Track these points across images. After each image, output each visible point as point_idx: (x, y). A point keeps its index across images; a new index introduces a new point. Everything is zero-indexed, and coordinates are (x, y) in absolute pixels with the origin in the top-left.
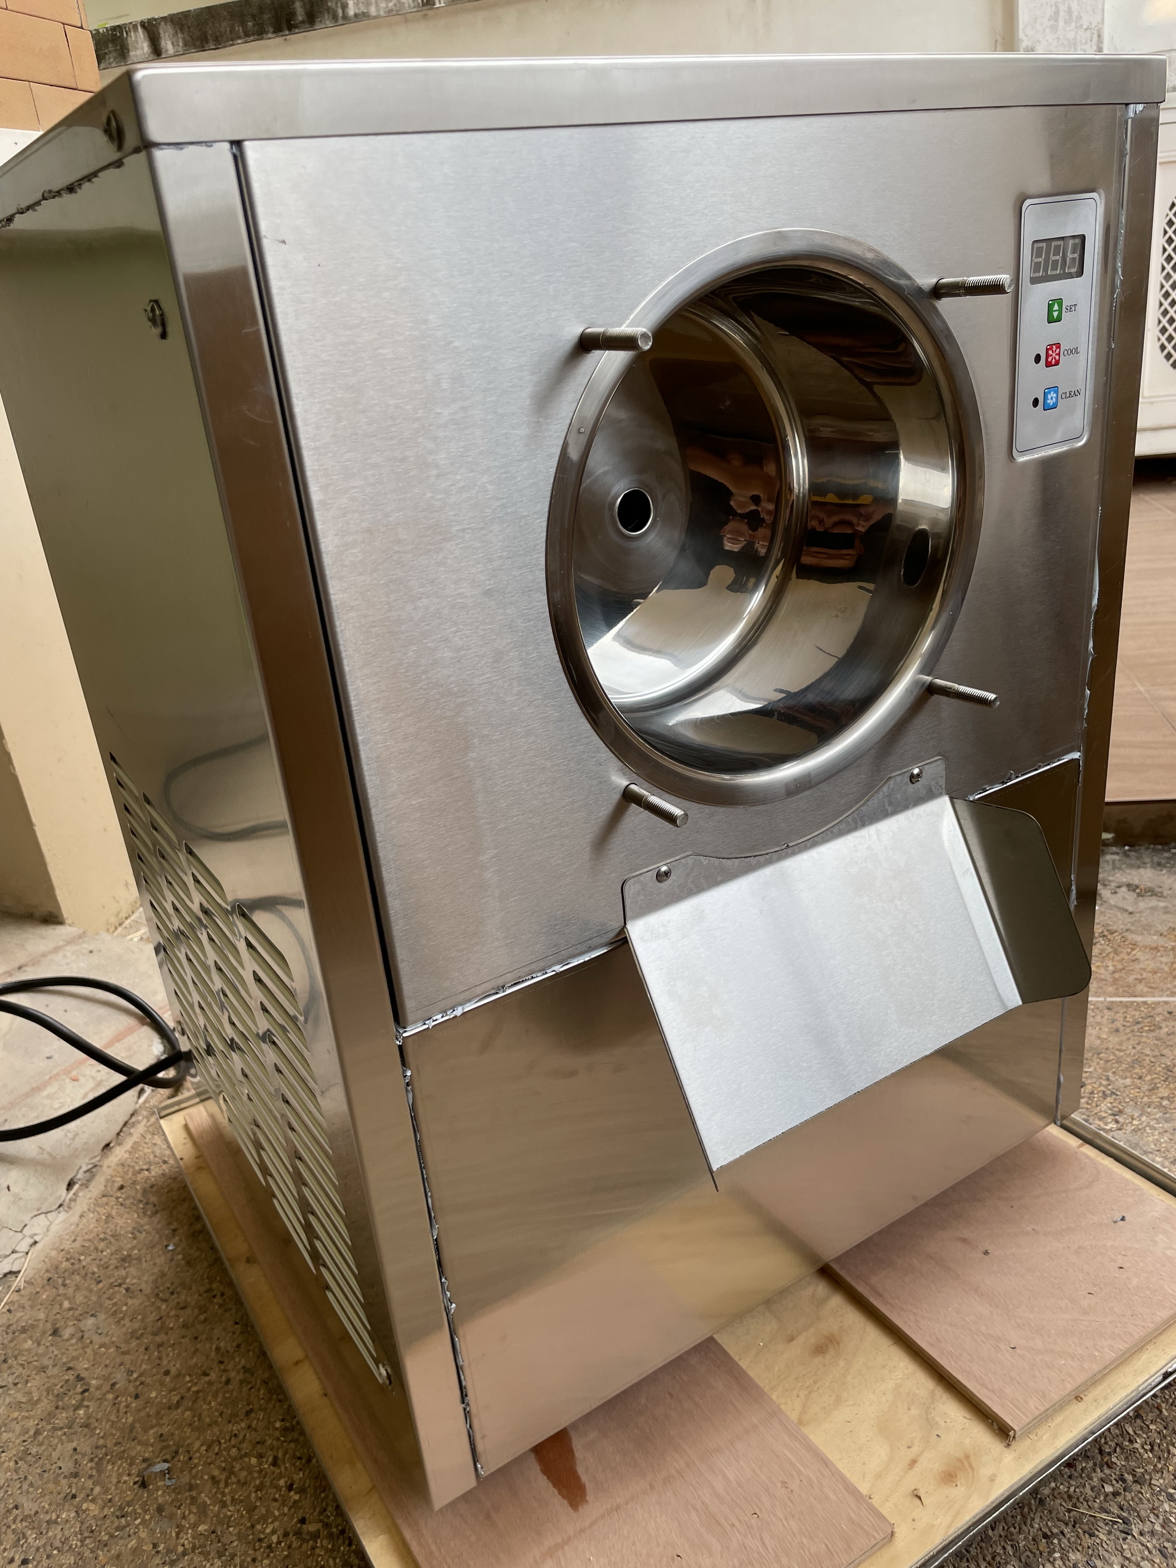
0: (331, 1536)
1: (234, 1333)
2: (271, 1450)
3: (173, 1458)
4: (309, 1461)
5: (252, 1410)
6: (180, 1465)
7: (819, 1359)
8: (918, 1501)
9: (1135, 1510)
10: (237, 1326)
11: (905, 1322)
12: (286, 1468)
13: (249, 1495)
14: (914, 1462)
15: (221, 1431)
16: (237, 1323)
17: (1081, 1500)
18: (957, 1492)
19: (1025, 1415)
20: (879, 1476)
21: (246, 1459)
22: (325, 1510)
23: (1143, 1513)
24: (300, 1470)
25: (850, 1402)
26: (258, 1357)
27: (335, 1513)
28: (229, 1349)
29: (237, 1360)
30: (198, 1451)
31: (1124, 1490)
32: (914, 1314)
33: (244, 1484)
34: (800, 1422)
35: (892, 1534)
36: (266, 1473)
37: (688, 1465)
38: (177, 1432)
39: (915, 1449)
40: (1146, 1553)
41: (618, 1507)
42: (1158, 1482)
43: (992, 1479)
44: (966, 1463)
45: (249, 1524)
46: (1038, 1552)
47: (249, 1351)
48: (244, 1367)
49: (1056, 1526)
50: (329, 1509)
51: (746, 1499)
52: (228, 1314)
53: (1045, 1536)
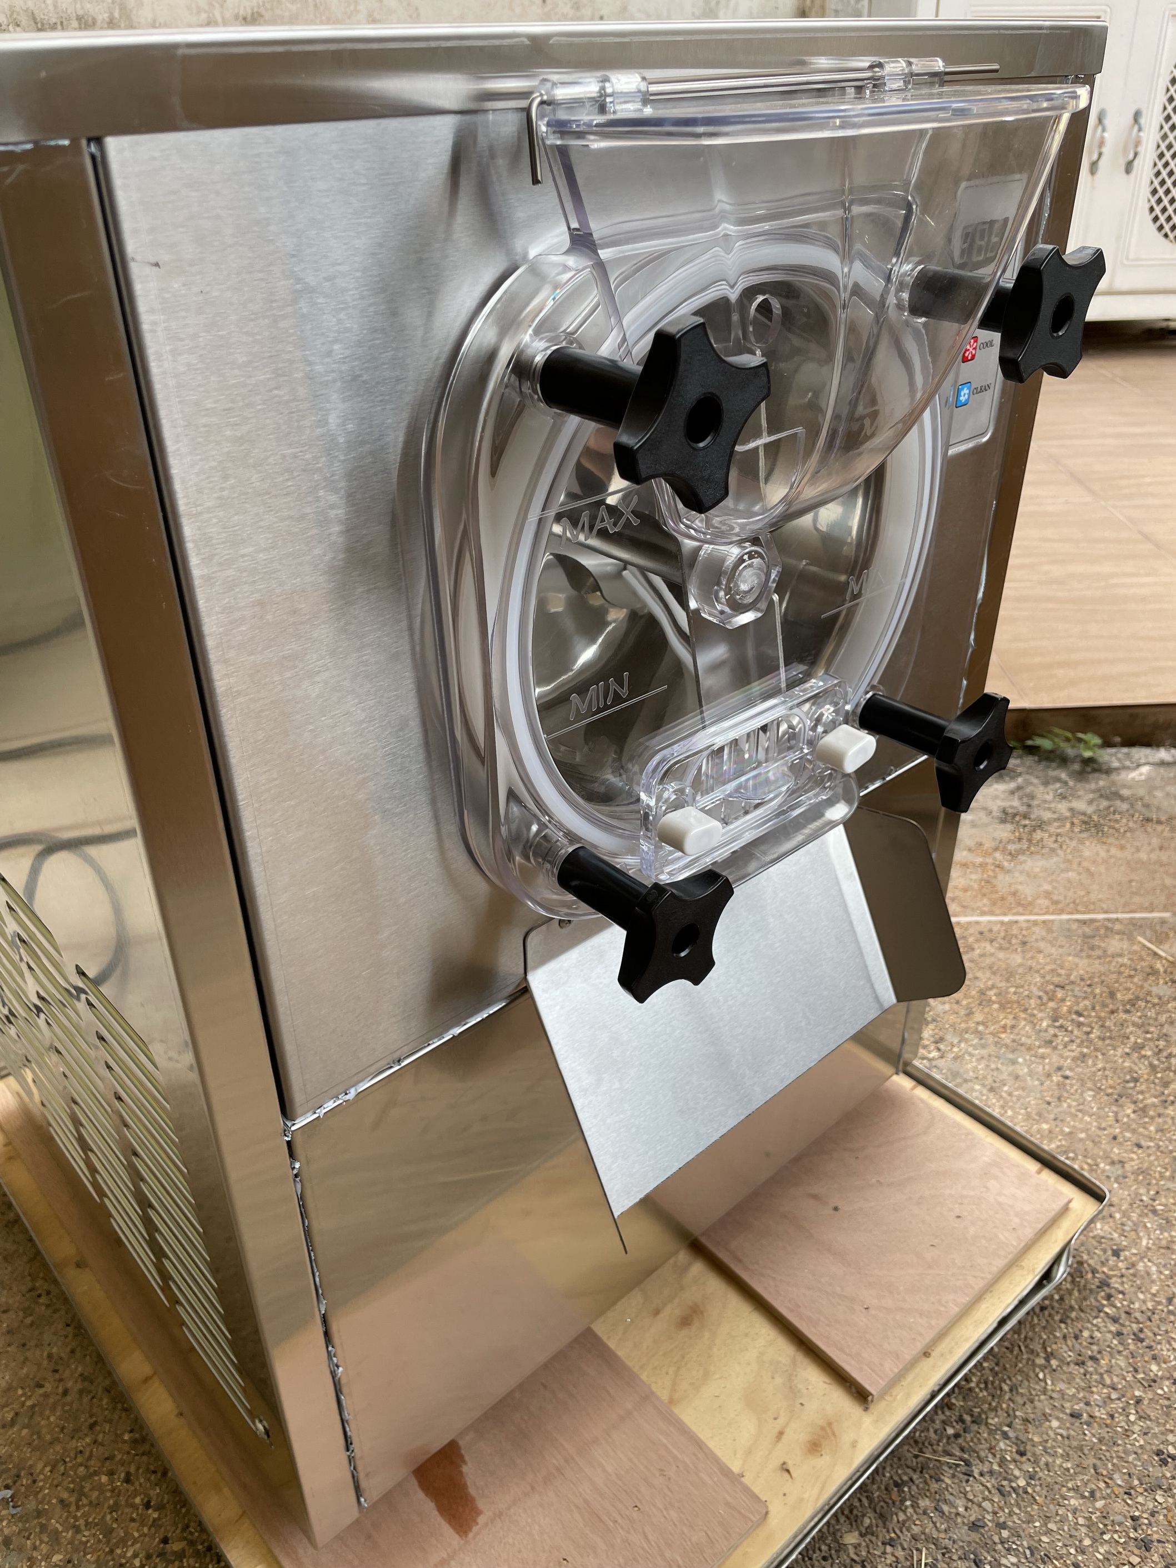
0: (197, 1554)
1: (66, 1337)
2: (123, 1465)
3: (15, 1482)
4: (165, 1473)
5: (95, 1423)
6: (23, 1489)
7: (684, 1332)
8: (786, 1475)
9: (974, 1451)
10: (69, 1329)
11: (766, 1288)
12: (141, 1485)
13: (104, 1517)
14: (781, 1433)
15: (65, 1449)
16: (68, 1325)
17: (926, 1444)
18: (824, 1461)
19: (881, 1378)
20: (749, 1452)
21: (96, 1478)
22: (187, 1526)
23: (982, 1454)
24: (156, 1485)
25: (717, 1376)
26: (96, 1363)
27: (198, 1529)
28: (62, 1355)
29: (73, 1367)
30: (41, 1472)
31: (965, 1432)
32: (774, 1278)
33: (95, 1505)
34: (671, 1401)
35: (767, 1513)
36: (120, 1491)
37: (566, 1461)
38: (15, 1453)
39: (781, 1421)
40: (987, 1493)
41: (501, 1514)
42: (994, 1421)
43: (854, 1445)
44: (828, 1430)
45: (107, 1549)
46: (890, 1502)
47: (85, 1356)
48: (81, 1375)
49: (905, 1474)
50: (192, 1524)
51: (626, 1491)
52: (56, 1316)
53: (897, 1485)
